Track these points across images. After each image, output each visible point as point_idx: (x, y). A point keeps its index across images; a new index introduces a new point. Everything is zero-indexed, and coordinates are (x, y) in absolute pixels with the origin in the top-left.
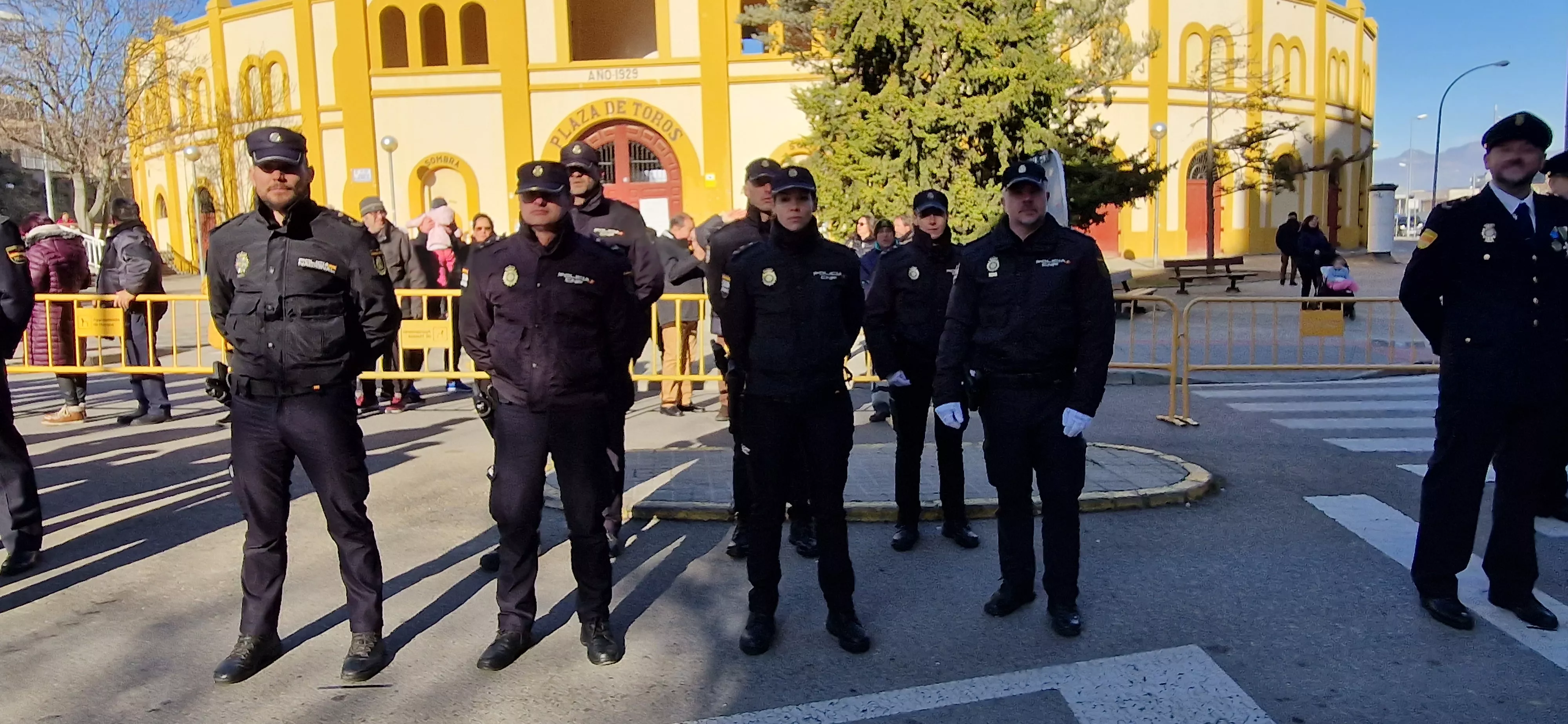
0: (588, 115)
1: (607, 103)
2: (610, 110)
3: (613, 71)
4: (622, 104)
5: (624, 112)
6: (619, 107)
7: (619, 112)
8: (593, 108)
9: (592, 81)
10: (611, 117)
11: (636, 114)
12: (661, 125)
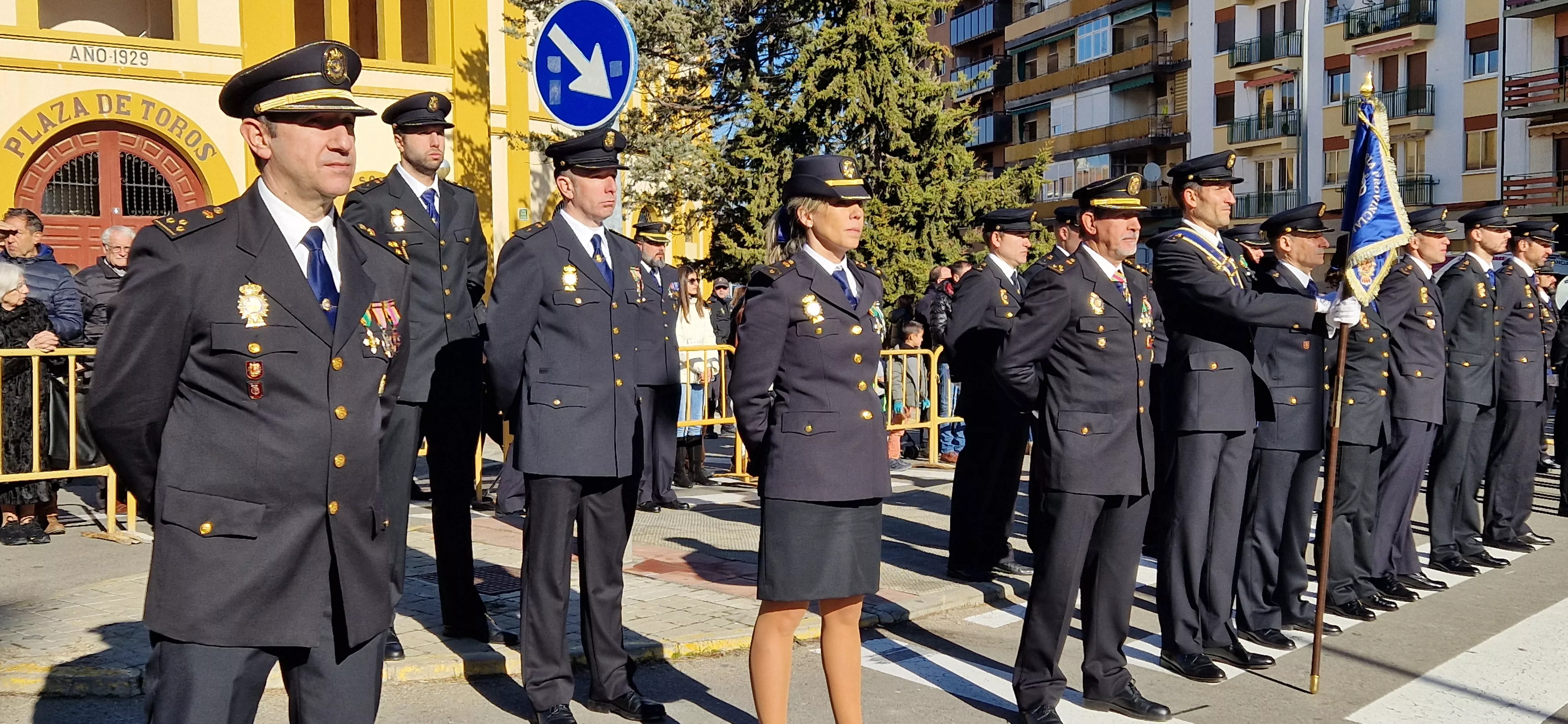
0: (69, 110)
1: (100, 96)
2: (106, 108)
3: (110, 51)
4: (123, 101)
5: (127, 113)
6: (120, 105)
7: (119, 112)
8: (77, 102)
9: (75, 61)
10: (106, 117)
11: (145, 118)
12: (184, 136)
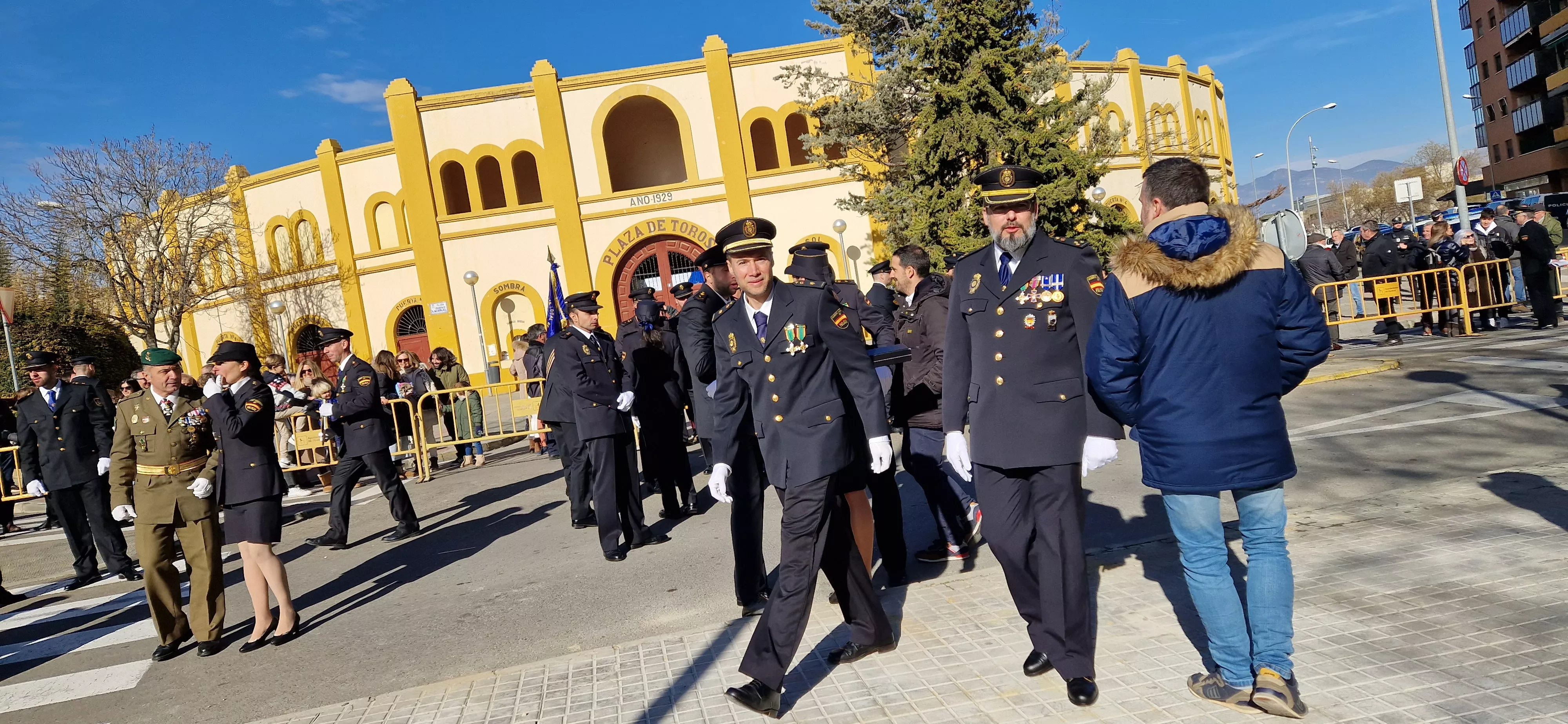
0: (633, 234)
1: (648, 223)
2: (652, 229)
3: (651, 196)
4: (661, 223)
5: (664, 229)
6: (659, 226)
7: (659, 230)
8: (636, 228)
9: (633, 206)
10: (653, 234)
11: (674, 230)
12: (697, 236)
